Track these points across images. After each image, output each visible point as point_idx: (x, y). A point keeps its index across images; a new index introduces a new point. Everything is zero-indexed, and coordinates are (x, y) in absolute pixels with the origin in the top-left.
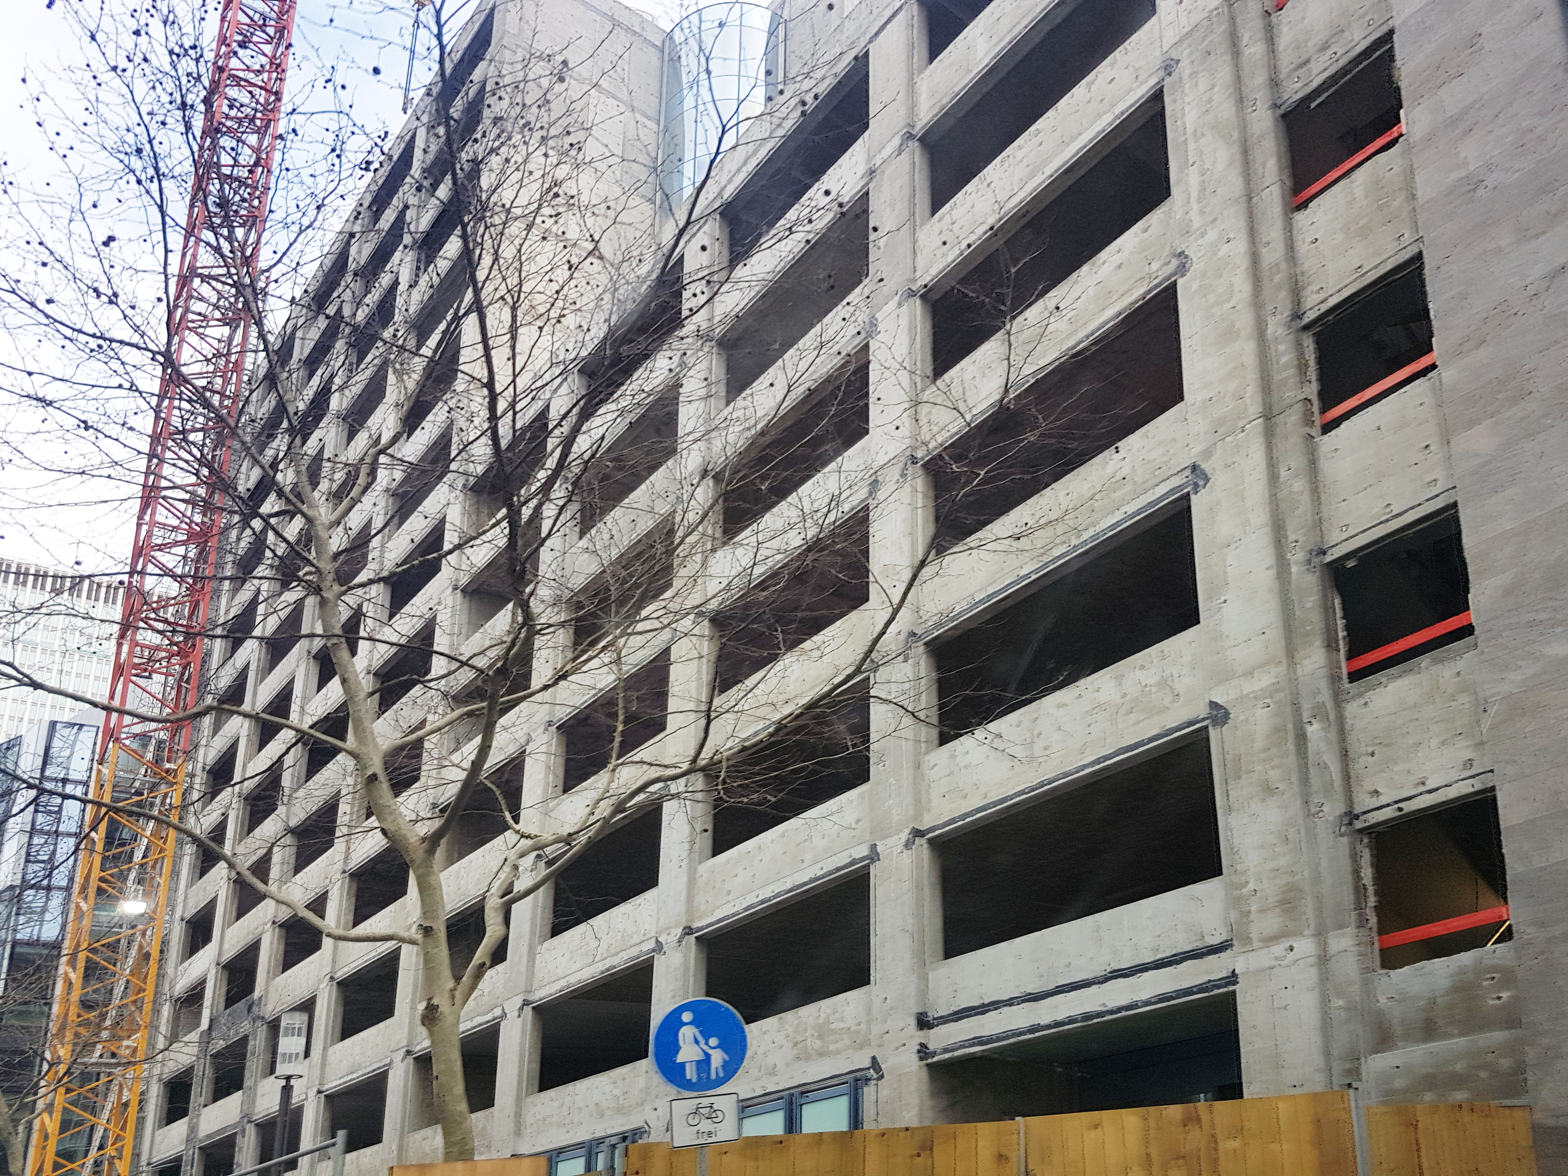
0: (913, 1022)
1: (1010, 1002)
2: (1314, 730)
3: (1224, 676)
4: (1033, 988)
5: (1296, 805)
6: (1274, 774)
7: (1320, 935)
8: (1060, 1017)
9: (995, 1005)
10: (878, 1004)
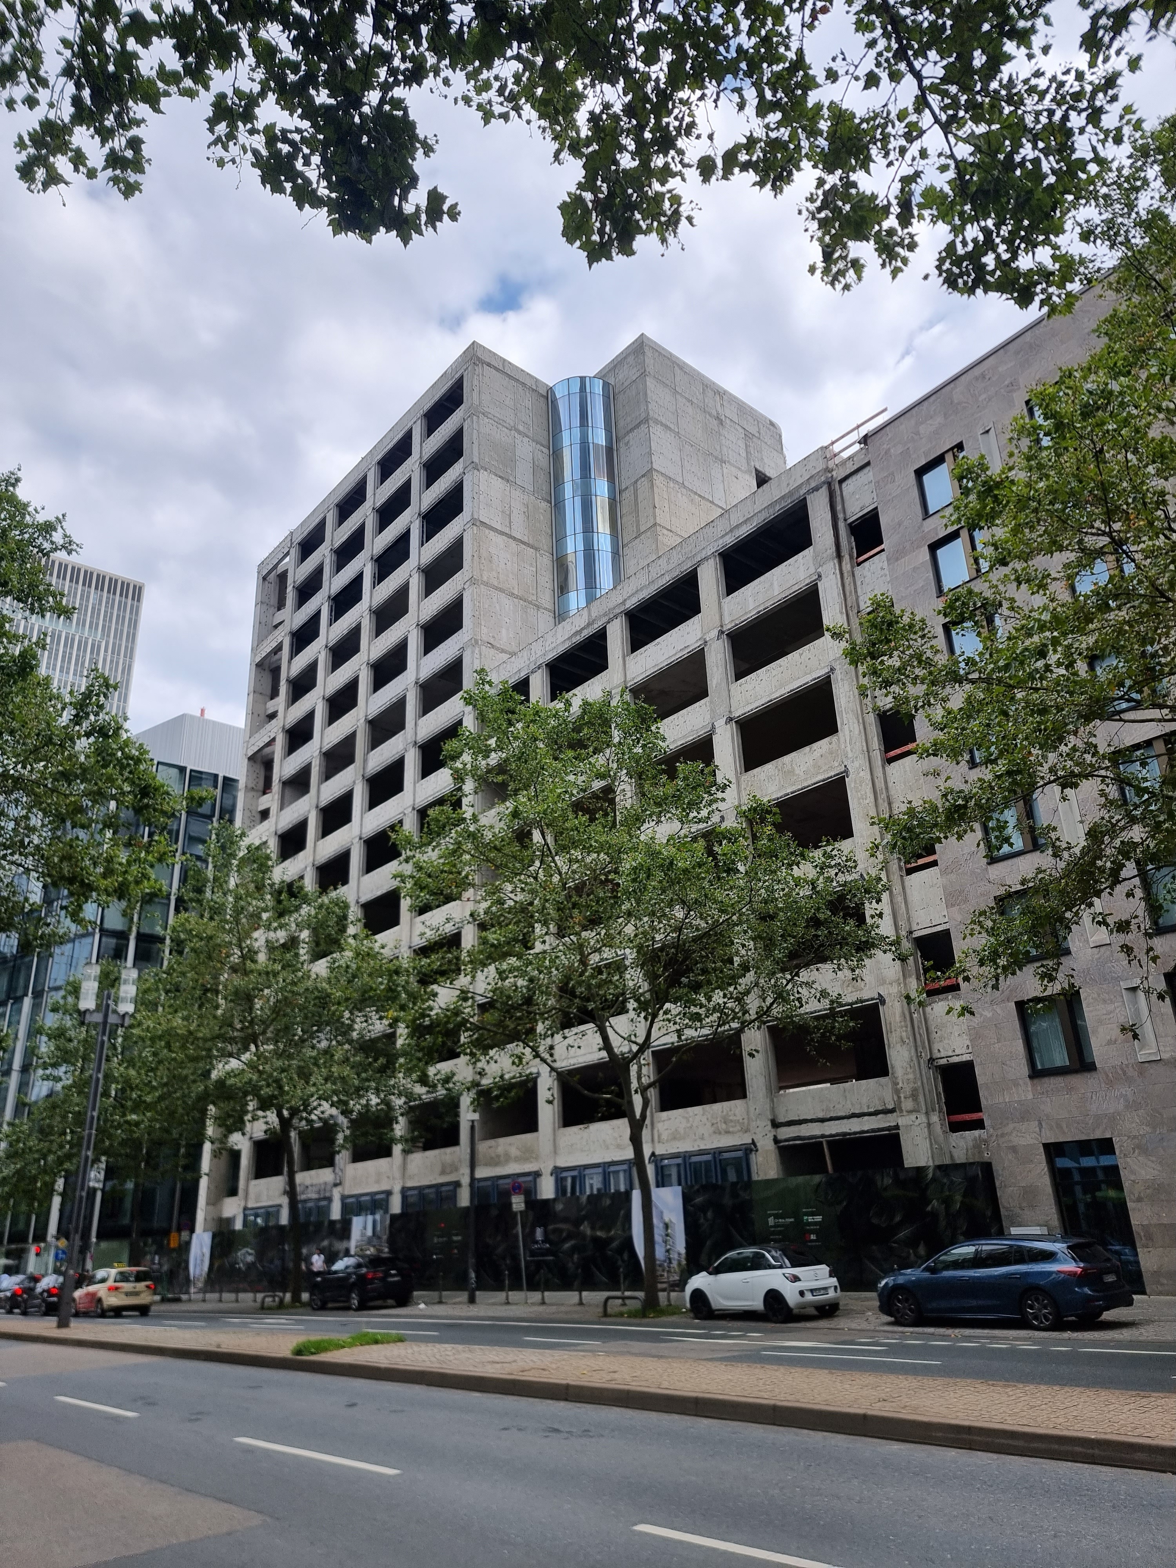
0: (769, 1123)
1: (812, 1121)
3: (882, 982)
4: (821, 1115)
5: (913, 1050)
6: (904, 1035)
7: (927, 1113)
8: (834, 1132)
9: (805, 1121)
10: (752, 1109)
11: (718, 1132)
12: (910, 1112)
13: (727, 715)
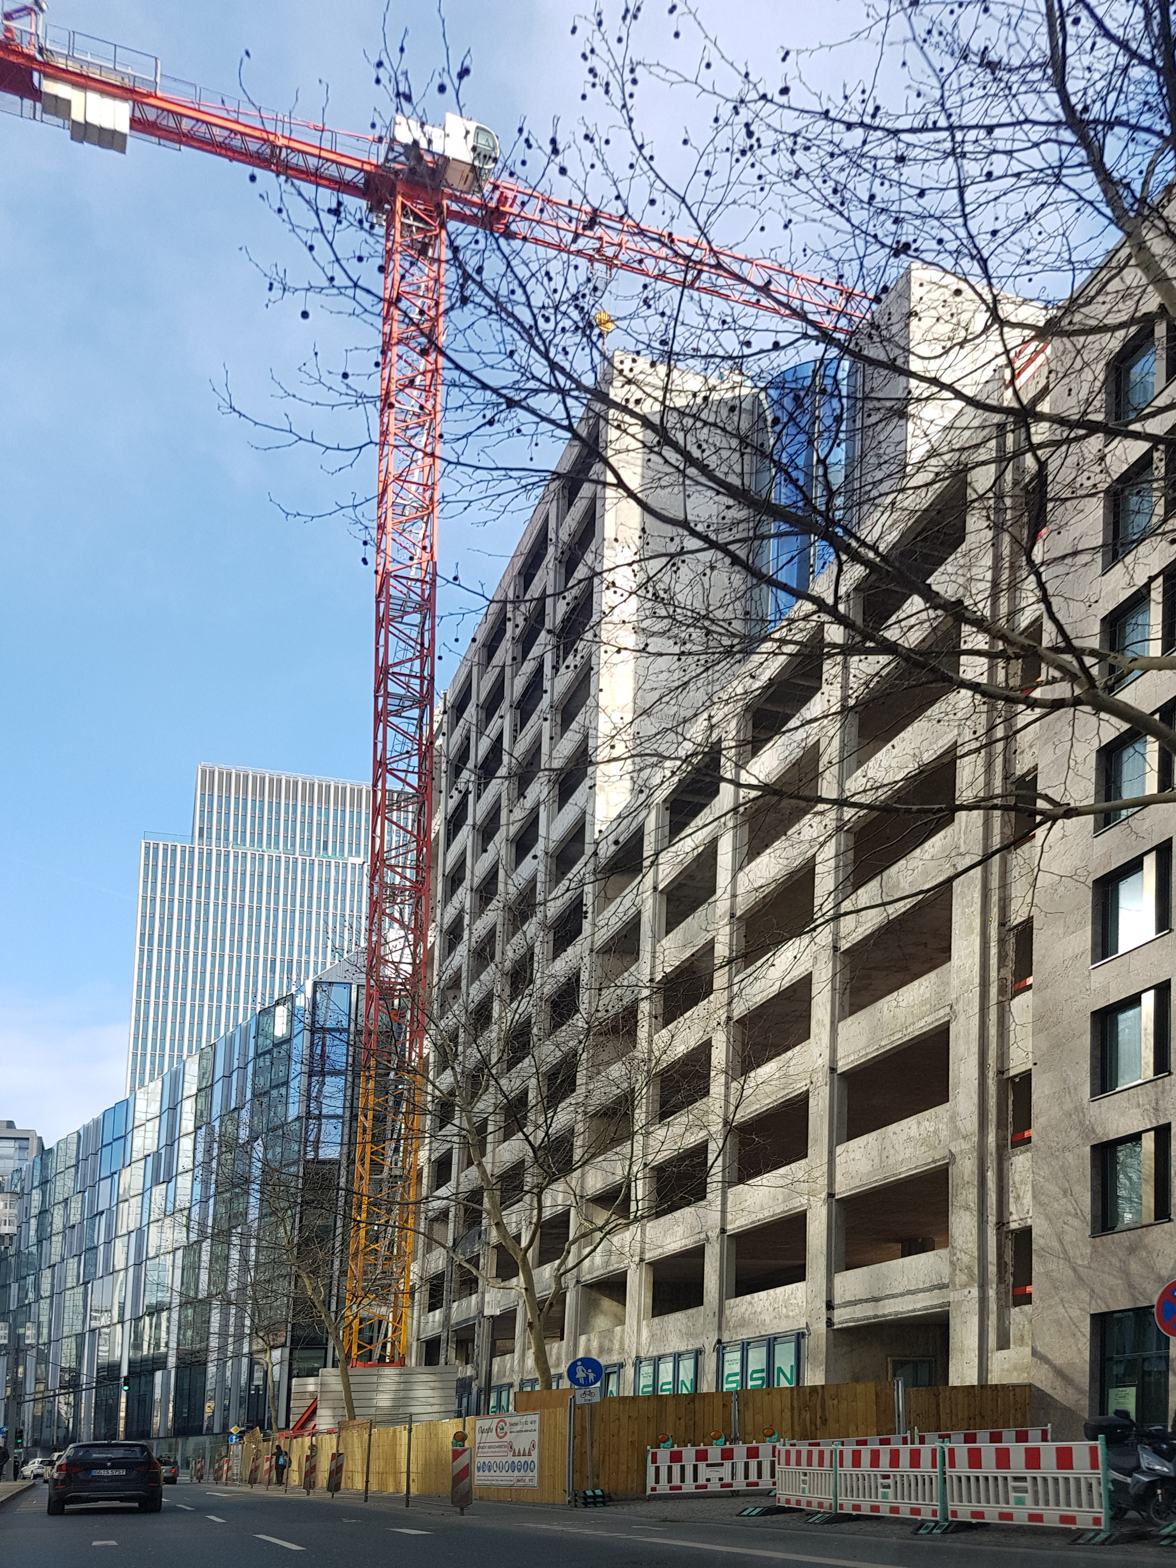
0: (824, 1305)
2: (988, 1174)
3: (956, 1137)
4: (876, 1294)
5: (977, 1216)
6: (970, 1197)
7: (982, 1287)
9: (860, 1301)
12: (964, 1286)
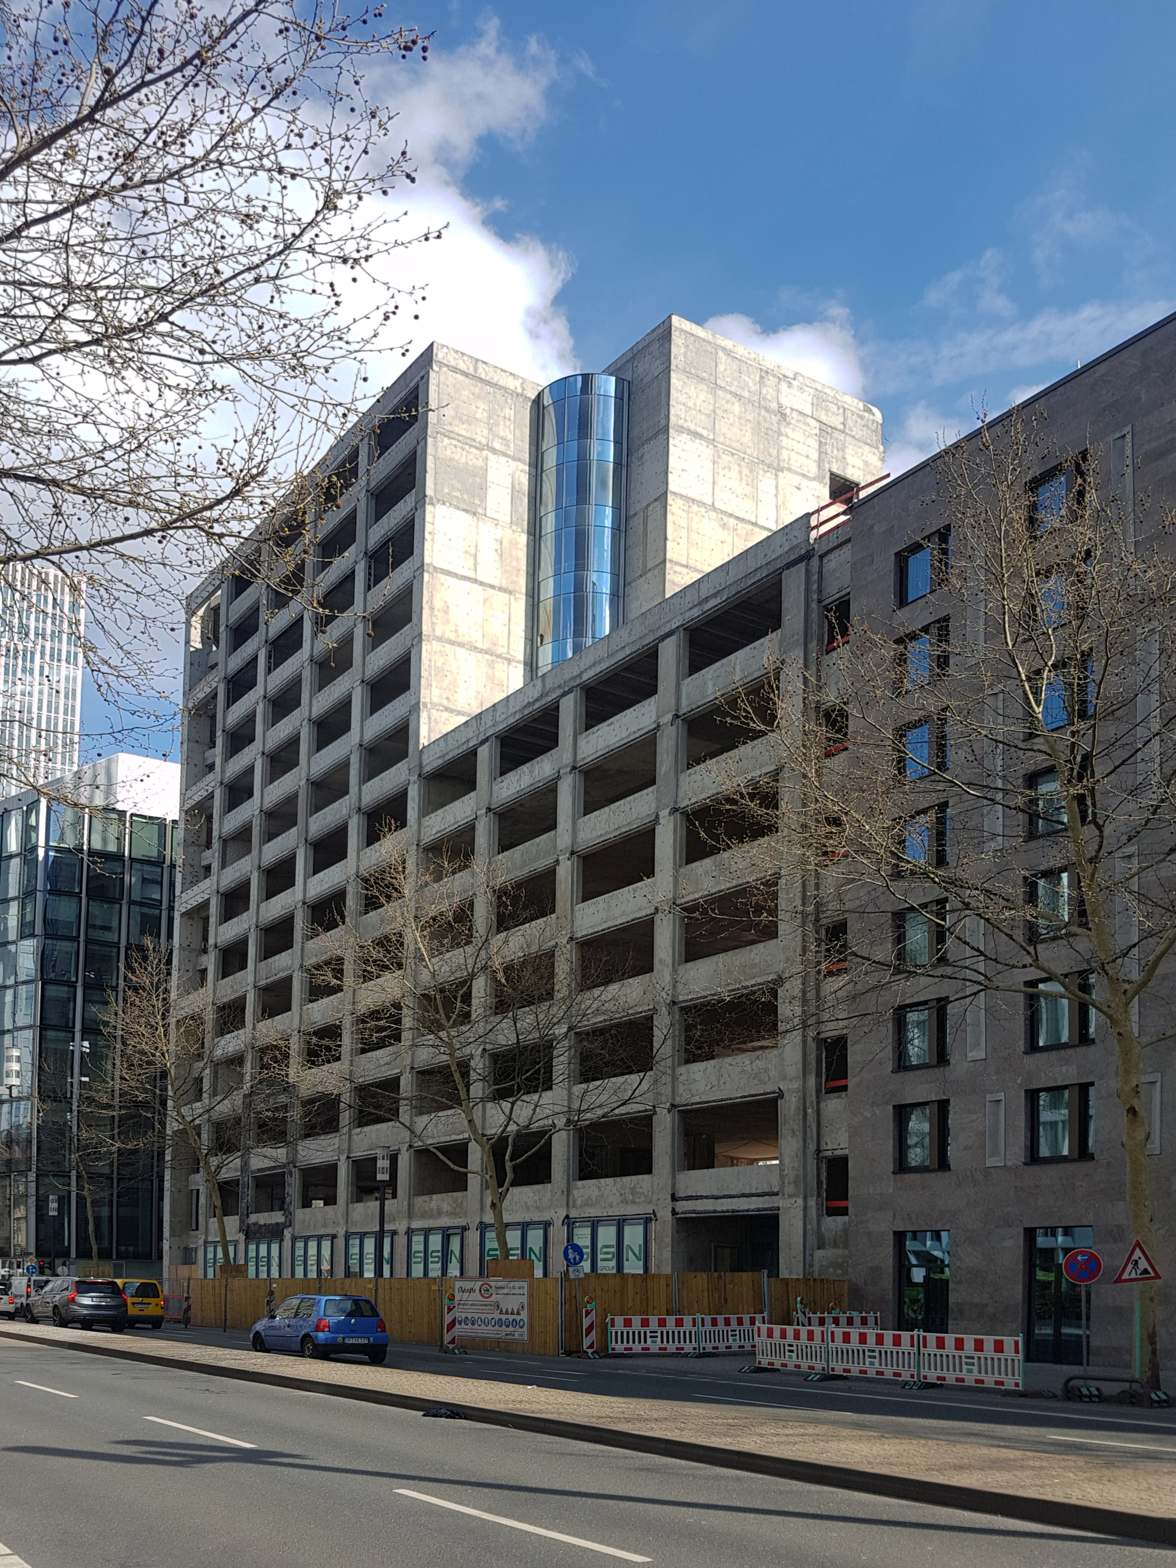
0: (669, 1197)
1: (707, 1197)
2: (809, 1111)
3: (784, 1078)
4: (715, 1193)
5: (801, 1142)
6: (796, 1127)
7: (805, 1199)
8: (724, 1209)
9: (701, 1197)
10: (656, 1184)
11: (625, 1202)
12: (790, 1196)
13: (672, 805)
